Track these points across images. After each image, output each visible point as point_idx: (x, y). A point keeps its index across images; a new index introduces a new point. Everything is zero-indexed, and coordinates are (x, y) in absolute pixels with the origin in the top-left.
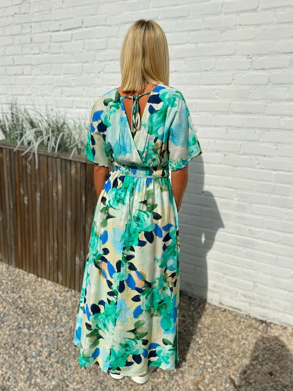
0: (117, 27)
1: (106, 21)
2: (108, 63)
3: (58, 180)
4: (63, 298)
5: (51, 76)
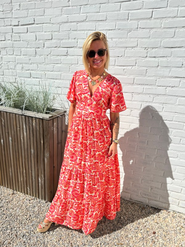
0: (59, 25)
1: (50, 21)
2: (53, 49)
3: (24, 130)
4: (32, 204)
5: (14, 56)
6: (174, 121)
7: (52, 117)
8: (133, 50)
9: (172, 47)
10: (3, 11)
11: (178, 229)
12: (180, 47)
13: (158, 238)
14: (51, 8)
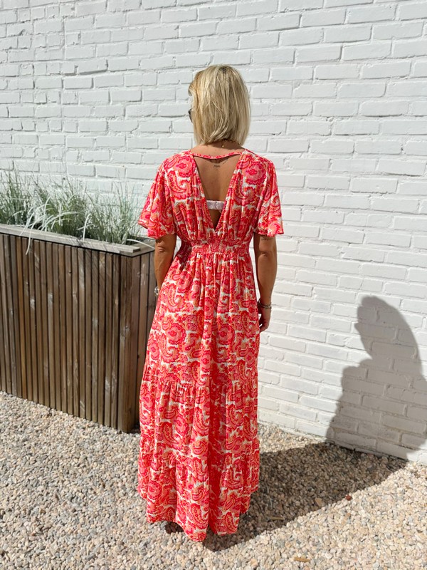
0: (155, 74)
1: (139, 65)
2: (143, 119)
3: (80, 277)
4: (88, 437)
5: (62, 134)
6: (388, 263)
7: (139, 250)
8: (303, 120)
9: (381, 115)
10: (44, 47)
11: (398, 492)
12: (396, 116)
13: (356, 508)
14: (141, 40)
